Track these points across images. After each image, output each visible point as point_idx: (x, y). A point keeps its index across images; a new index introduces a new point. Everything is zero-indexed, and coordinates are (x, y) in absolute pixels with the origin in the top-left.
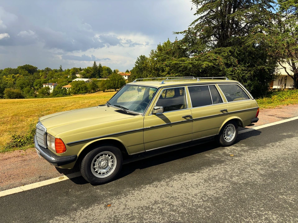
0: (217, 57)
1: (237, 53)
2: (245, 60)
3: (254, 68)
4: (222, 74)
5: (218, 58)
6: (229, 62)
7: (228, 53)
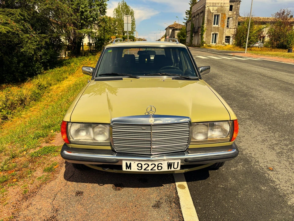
0: (7, 20)
1: (27, 17)
2: (35, 27)
3: (48, 36)
4: (18, 41)
5: (9, 22)
6: (22, 27)
7: (19, 16)
